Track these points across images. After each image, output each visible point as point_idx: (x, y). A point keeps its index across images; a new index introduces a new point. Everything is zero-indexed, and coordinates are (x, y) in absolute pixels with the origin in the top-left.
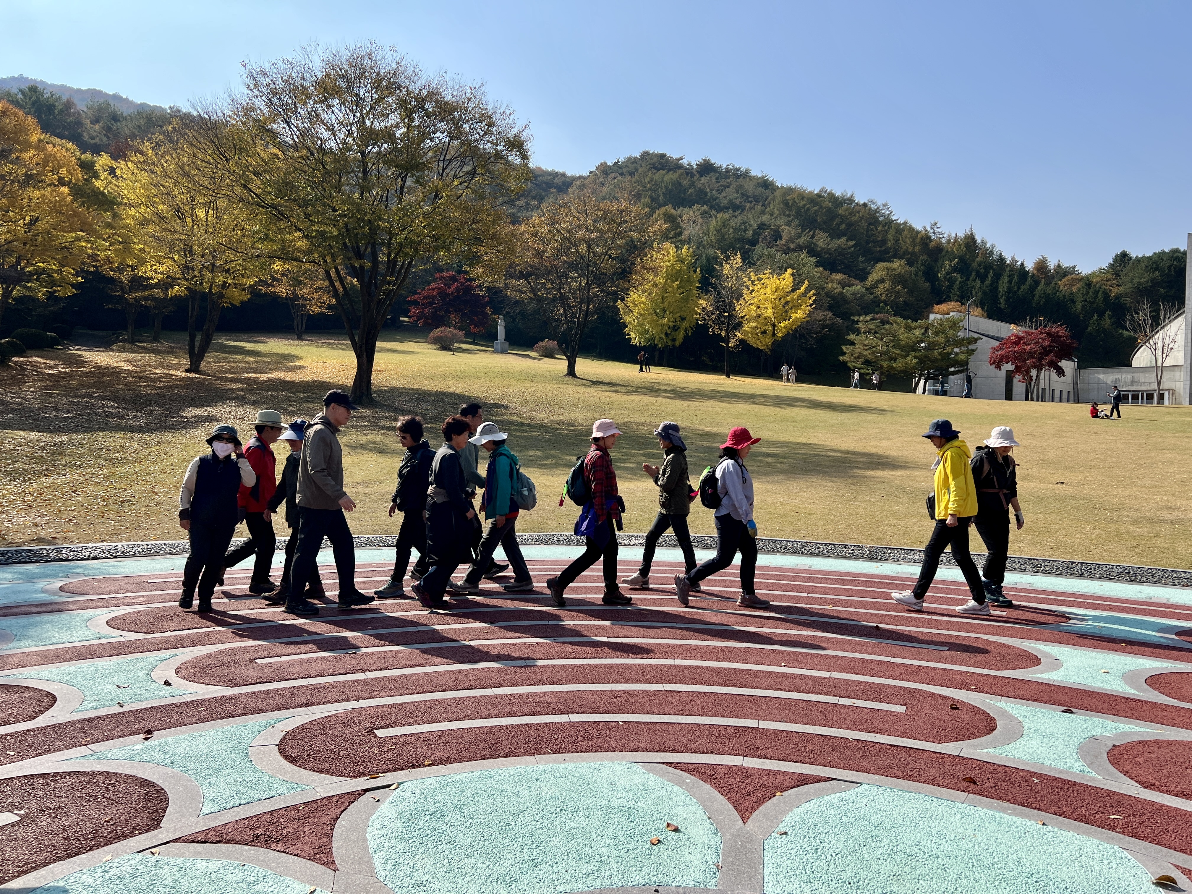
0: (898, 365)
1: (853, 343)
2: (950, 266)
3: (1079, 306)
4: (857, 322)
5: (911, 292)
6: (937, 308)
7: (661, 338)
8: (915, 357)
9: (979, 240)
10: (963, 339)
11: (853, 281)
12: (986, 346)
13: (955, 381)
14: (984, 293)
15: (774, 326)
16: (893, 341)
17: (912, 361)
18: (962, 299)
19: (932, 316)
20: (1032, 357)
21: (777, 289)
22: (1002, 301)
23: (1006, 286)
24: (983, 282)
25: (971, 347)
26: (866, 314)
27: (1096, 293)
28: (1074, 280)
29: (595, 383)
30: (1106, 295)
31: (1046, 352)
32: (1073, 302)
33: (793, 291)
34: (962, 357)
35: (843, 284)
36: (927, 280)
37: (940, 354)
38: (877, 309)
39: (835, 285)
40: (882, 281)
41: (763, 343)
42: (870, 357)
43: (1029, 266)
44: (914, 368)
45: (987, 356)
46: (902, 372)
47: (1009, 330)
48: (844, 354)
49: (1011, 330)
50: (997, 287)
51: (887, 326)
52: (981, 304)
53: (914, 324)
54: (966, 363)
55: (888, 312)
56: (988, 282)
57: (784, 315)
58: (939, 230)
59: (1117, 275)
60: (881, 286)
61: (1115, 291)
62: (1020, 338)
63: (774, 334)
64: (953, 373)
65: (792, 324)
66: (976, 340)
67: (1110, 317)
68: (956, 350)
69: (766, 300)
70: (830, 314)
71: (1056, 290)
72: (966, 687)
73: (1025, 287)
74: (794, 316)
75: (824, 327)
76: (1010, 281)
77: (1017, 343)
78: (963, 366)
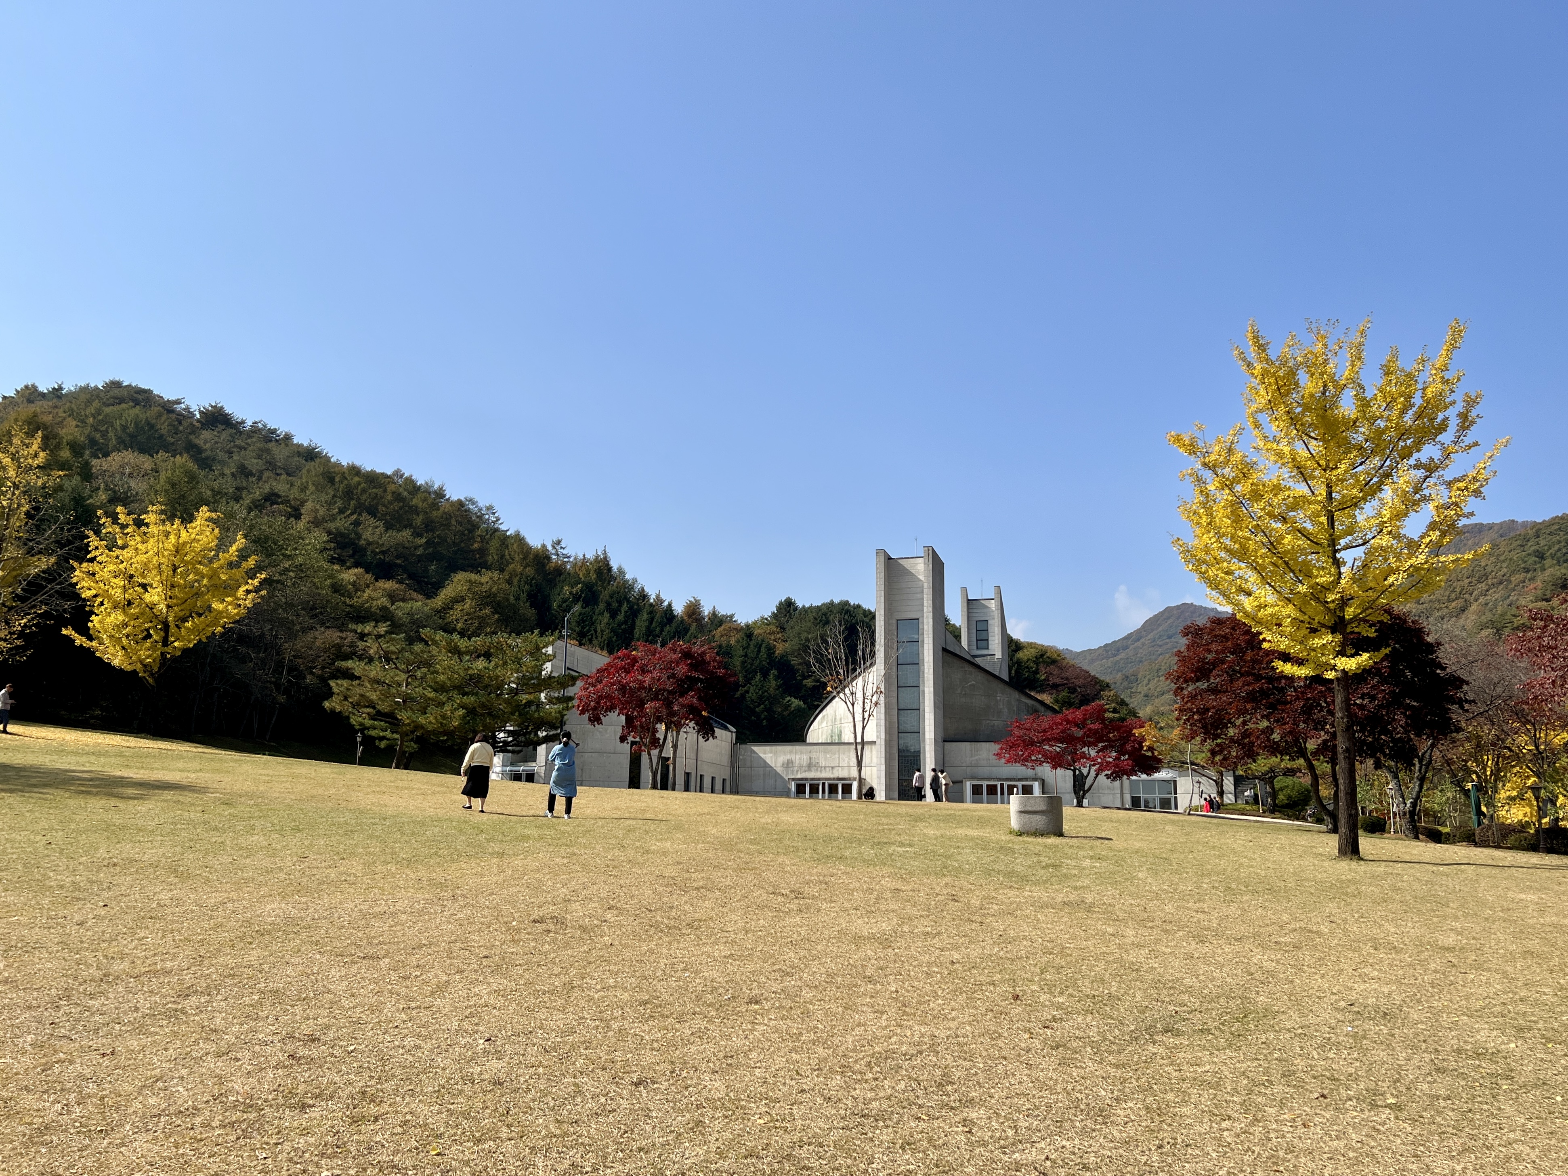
1: (350, 677)
2: (571, 593)
3: (737, 662)
9: (615, 569)
11: (413, 594)
14: (614, 630)
15: (166, 624)
23: (644, 624)
24: (614, 616)
27: (758, 647)
28: (732, 630)
30: (771, 650)
32: (731, 656)
35: (394, 597)
36: (533, 604)
39: (377, 595)
40: (462, 599)
43: (679, 609)
50: (632, 624)
58: (564, 552)
59: (781, 626)
60: (458, 607)
61: (780, 648)
63: (166, 643)
67: (777, 678)
71: (711, 638)
76: (651, 621)
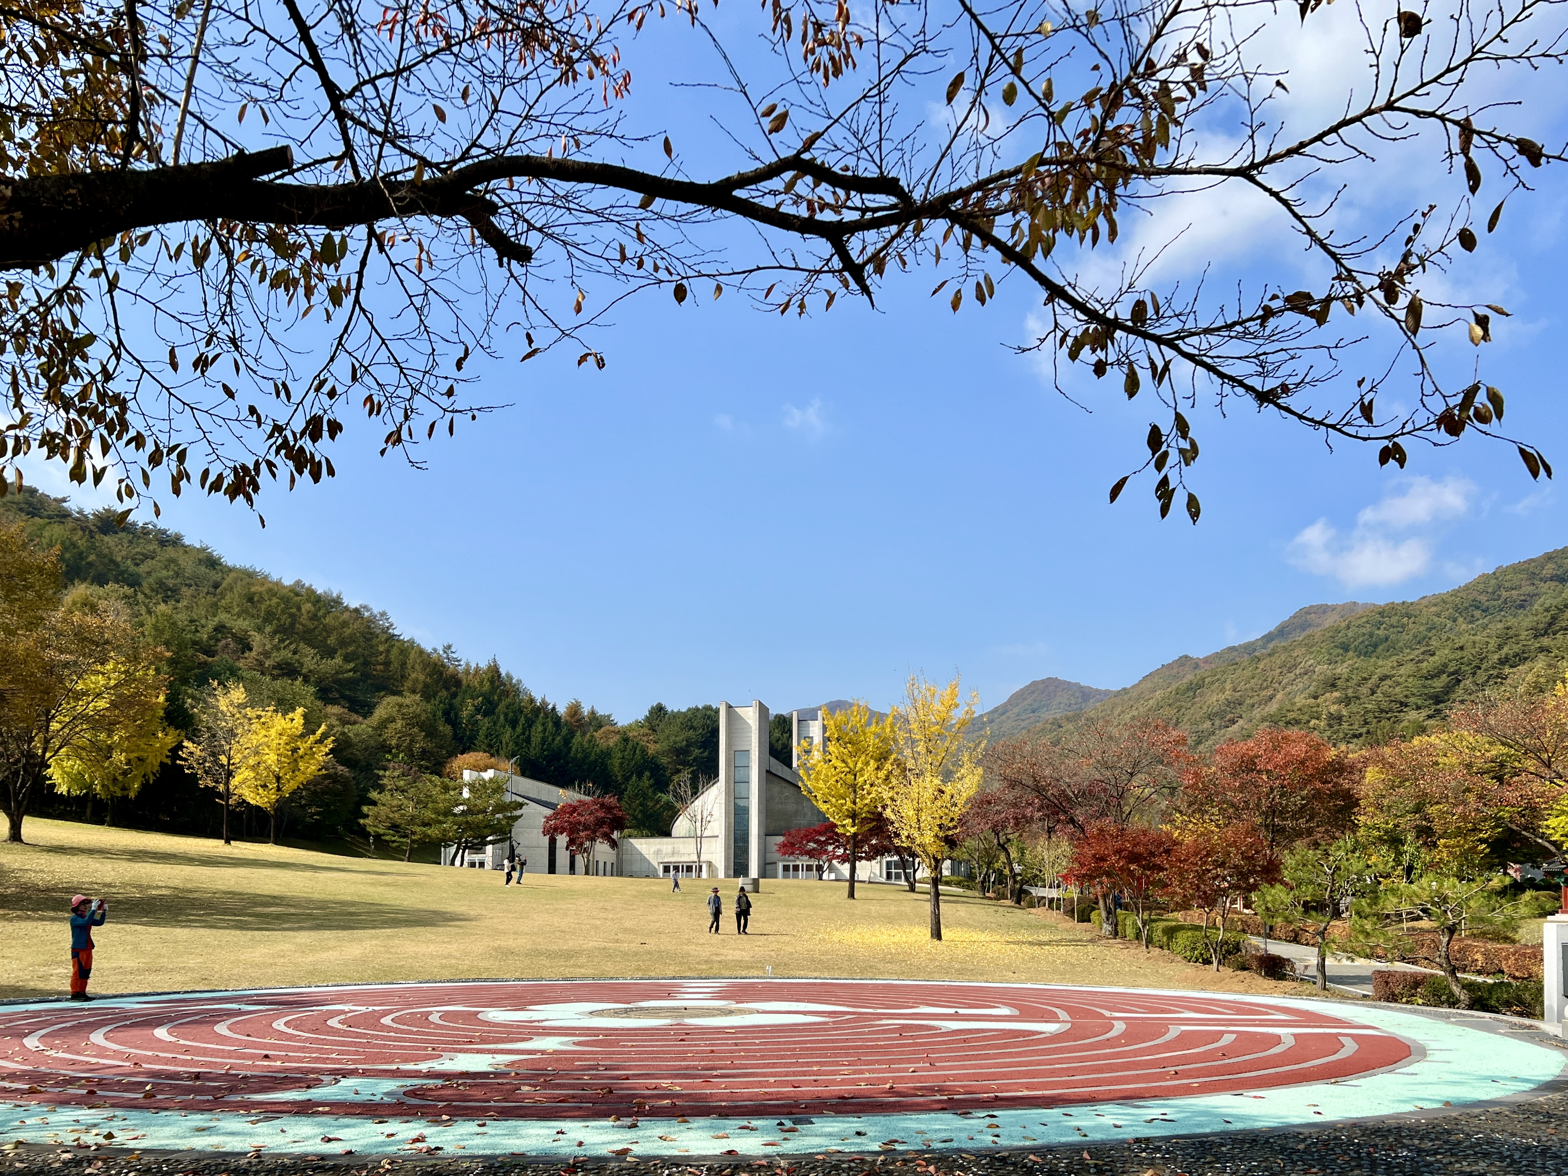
0: (432, 831)
1: (374, 803)
2: (473, 705)
3: (616, 762)
4: (382, 778)
5: (429, 735)
7: (104, 786)
8: (453, 823)
9: (503, 674)
10: (505, 803)
11: (355, 717)
12: (535, 814)
13: (495, 851)
15: (278, 778)
16: (426, 802)
17: (448, 827)
18: (493, 749)
19: (467, 774)
20: (586, 829)
21: (283, 731)
24: (513, 729)
25: (516, 813)
27: (634, 749)
30: (644, 751)
31: (600, 823)
33: (305, 736)
34: (504, 824)
35: (345, 722)
39: (333, 721)
40: (392, 720)
41: (263, 800)
42: (399, 821)
43: (561, 710)
44: (452, 837)
45: (537, 824)
46: (438, 841)
47: (558, 794)
48: (365, 817)
50: (530, 737)
53: (446, 783)
54: (505, 832)
56: (519, 730)
57: (292, 765)
58: (454, 656)
60: (392, 726)
62: (576, 807)
63: (279, 790)
64: (493, 843)
65: (303, 778)
66: (521, 806)
68: (498, 816)
69: (269, 744)
73: (560, 737)
74: (304, 767)
77: (573, 812)
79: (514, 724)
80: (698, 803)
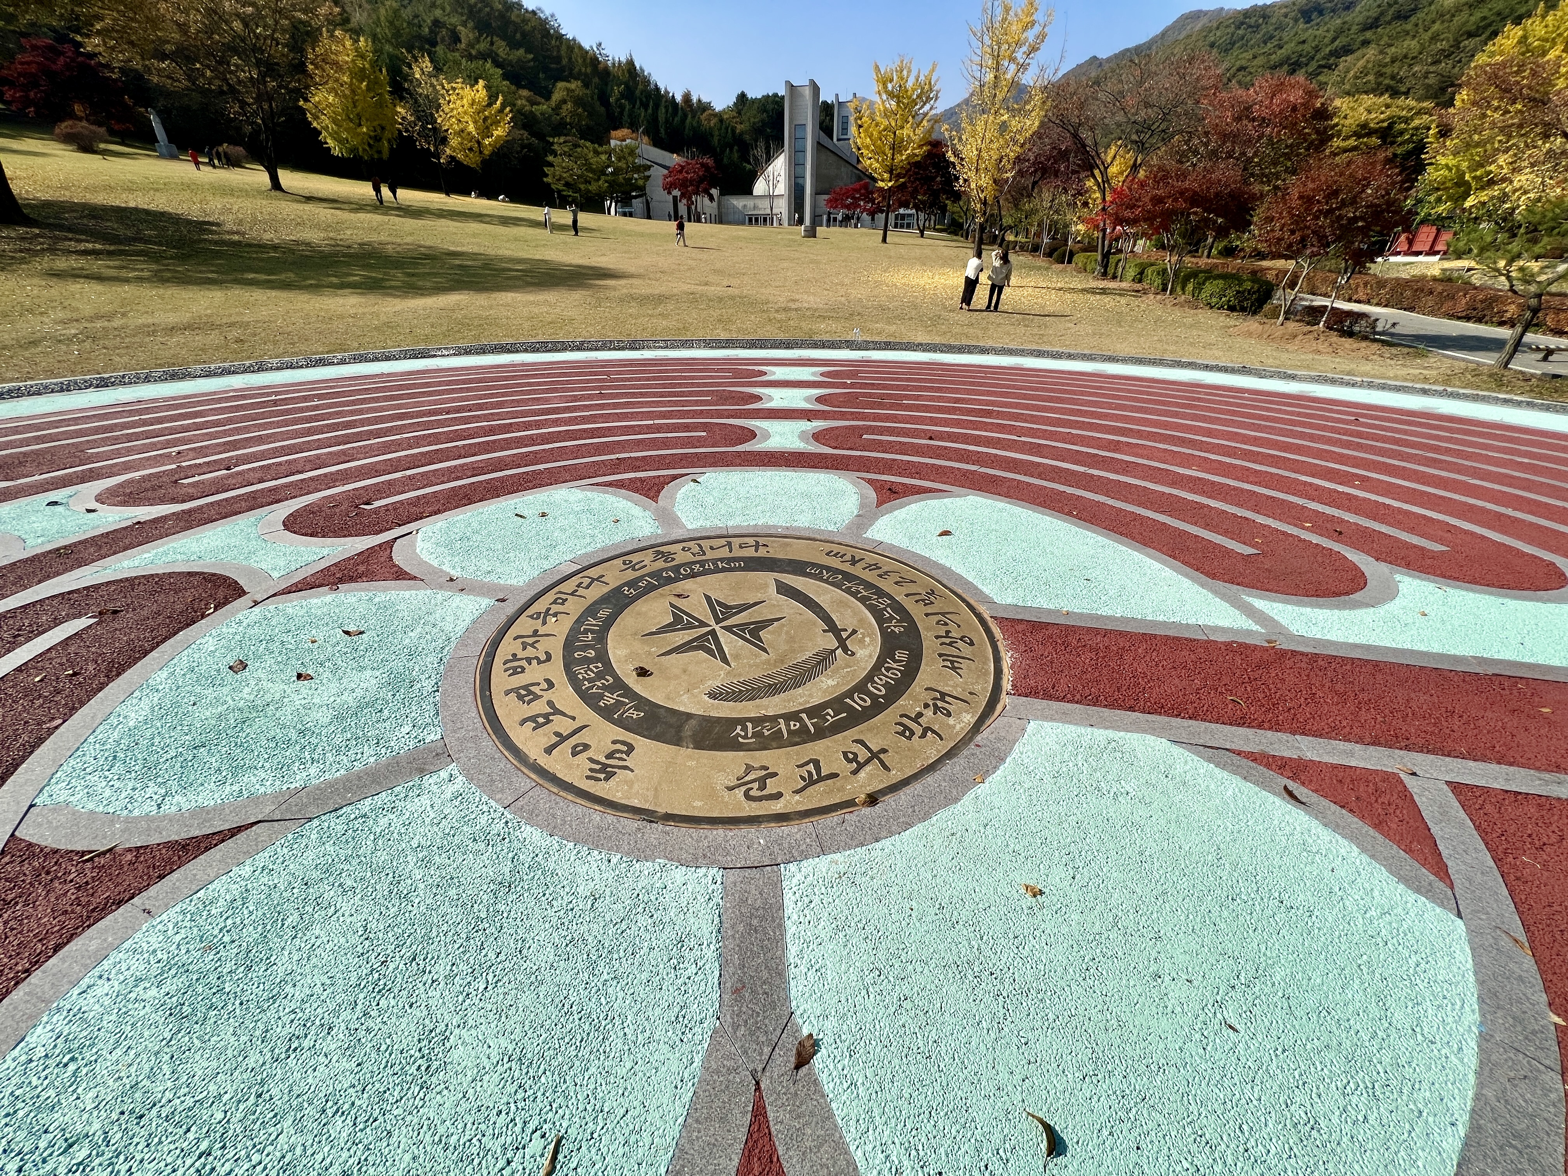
0: (593, 187)
1: (551, 165)
3: (716, 139)
4: (552, 144)
5: (590, 115)
6: (613, 133)
7: (364, 150)
8: (606, 181)
9: (638, 66)
10: (640, 166)
11: (539, 99)
12: (658, 173)
13: (637, 204)
14: (648, 121)
15: (478, 142)
16: (585, 165)
17: (603, 184)
18: (633, 126)
19: (613, 143)
20: (692, 185)
21: (473, 100)
22: (662, 131)
23: (664, 116)
24: (646, 110)
25: (647, 174)
26: (559, 135)
27: (727, 128)
28: (711, 115)
29: (309, 199)
30: (734, 130)
31: (701, 180)
32: (712, 136)
33: (490, 105)
34: (641, 182)
35: (533, 103)
36: (602, 104)
37: (624, 179)
38: (565, 131)
39: (524, 102)
40: (564, 102)
41: (471, 160)
42: (570, 180)
43: (679, 98)
44: (605, 192)
45: (660, 182)
46: (597, 195)
47: (671, 158)
48: (547, 175)
49: (674, 159)
50: (657, 117)
51: (579, 150)
52: (646, 132)
53: (600, 149)
54: (642, 189)
55: (574, 135)
56: (650, 111)
57: (486, 131)
58: (604, 52)
59: (739, 113)
60: (564, 107)
61: (739, 128)
62: (683, 167)
63: (481, 152)
64: (636, 197)
65: (496, 141)
66: (648, 168)
67: (738, 151)
68: (636, 176)
69: (465, 113)
70: (526, 134)
71: (699, 122)
72: (732, 417)
73: (677, 119)
74: (495, 133)
75: (523, 147)
76: (667, 112)
77: (681, 172)
78: (642, 191)
79: (646, 107)
80: (770, 168)
